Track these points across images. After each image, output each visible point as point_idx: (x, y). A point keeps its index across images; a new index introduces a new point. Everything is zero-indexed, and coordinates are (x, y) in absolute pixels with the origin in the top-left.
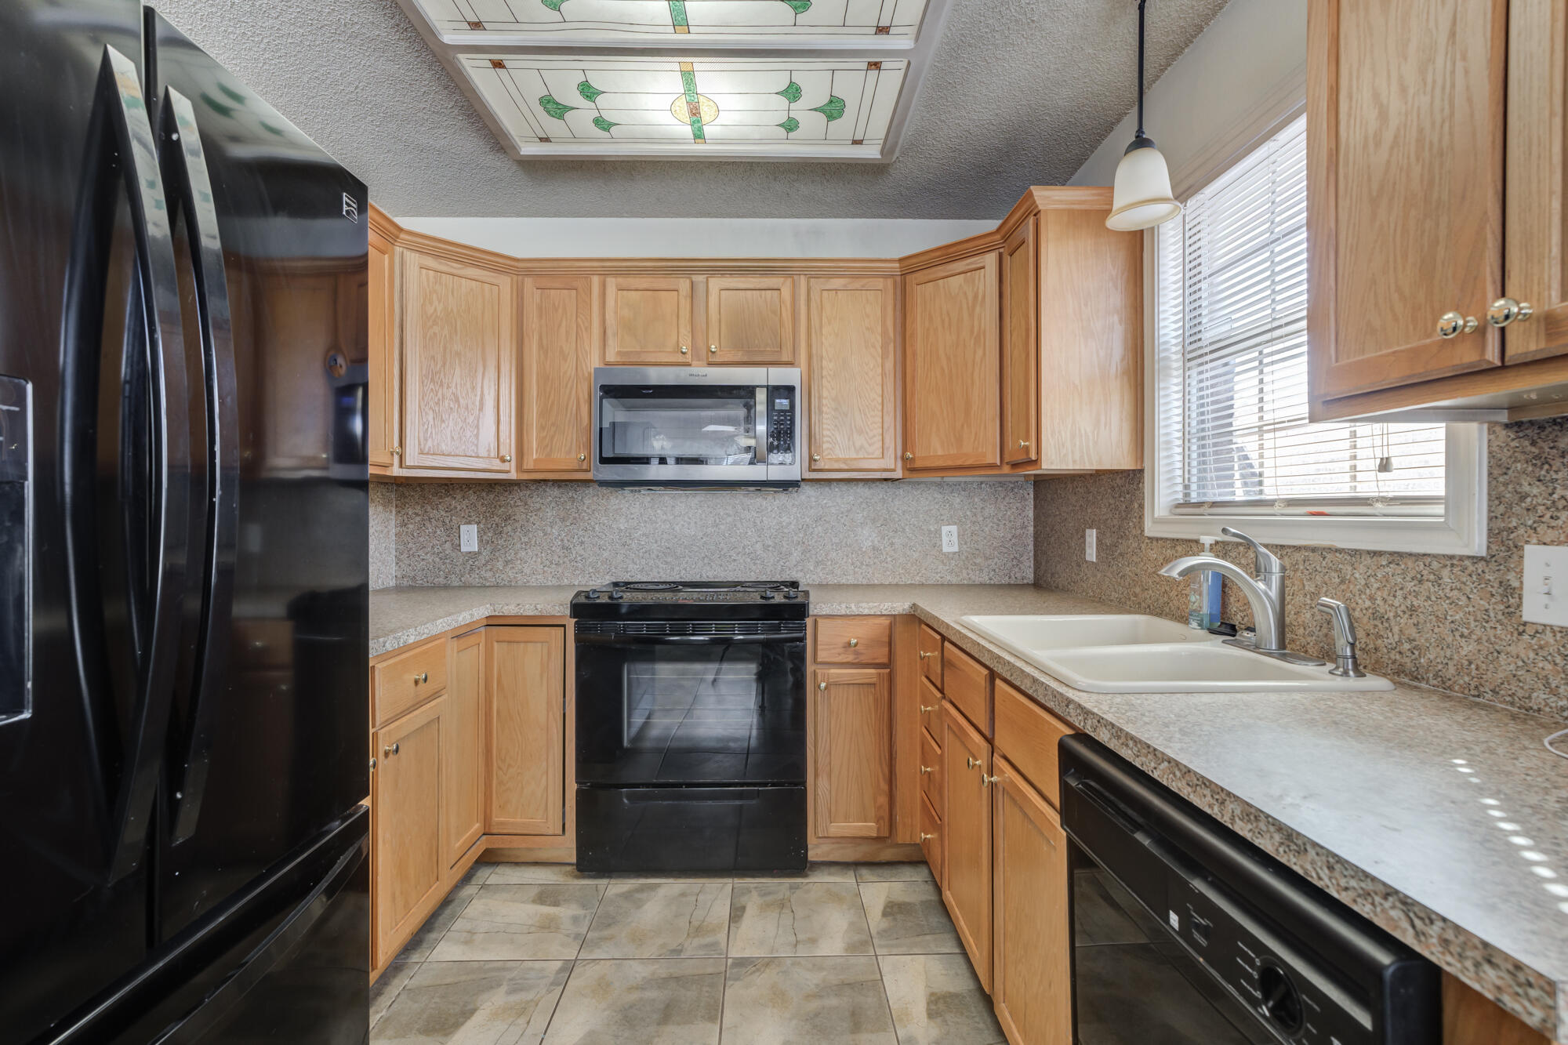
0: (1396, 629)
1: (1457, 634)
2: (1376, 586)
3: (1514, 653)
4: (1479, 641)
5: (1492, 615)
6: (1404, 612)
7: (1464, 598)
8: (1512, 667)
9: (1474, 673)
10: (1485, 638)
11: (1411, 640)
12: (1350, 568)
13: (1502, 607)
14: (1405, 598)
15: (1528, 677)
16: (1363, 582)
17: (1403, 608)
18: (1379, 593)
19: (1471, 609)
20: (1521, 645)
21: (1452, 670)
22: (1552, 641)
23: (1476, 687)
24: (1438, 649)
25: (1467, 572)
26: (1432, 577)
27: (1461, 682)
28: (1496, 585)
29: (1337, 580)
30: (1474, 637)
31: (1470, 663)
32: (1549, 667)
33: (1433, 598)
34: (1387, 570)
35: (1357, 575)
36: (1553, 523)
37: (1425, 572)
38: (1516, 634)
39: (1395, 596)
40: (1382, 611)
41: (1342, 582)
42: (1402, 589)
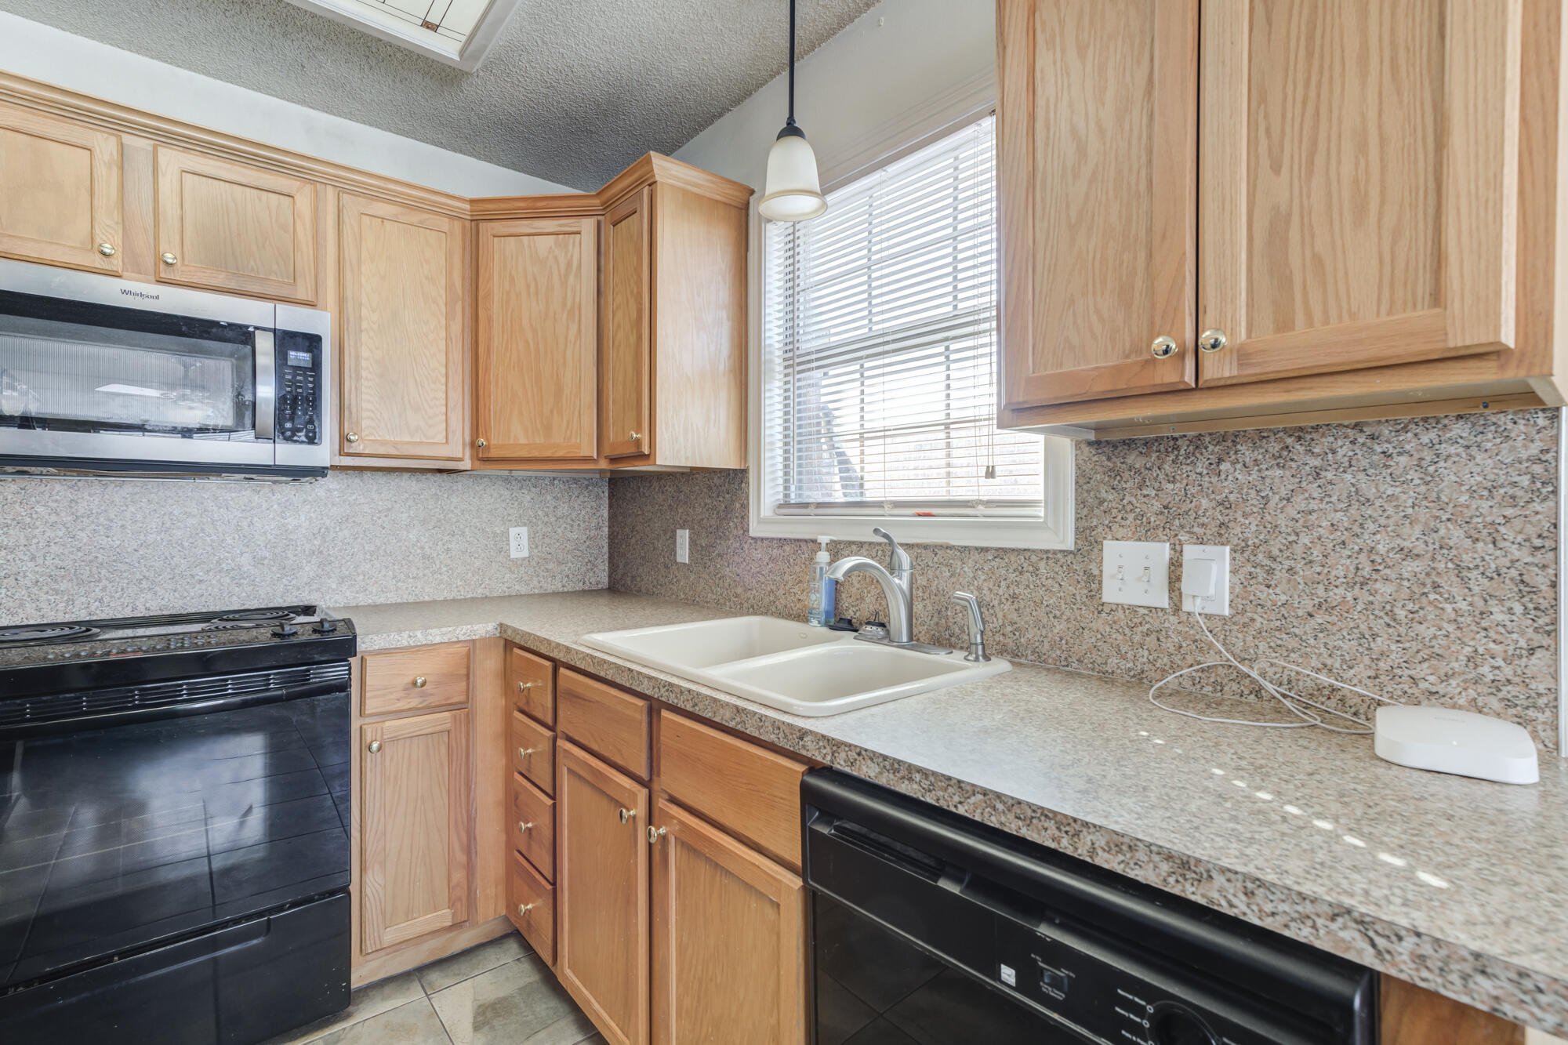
0: (1000, 615)
1: (1051, 616)
2: (983, 577)
3: (1095, 629)
4: (1068, 620)
5: (1078, 598)
6: (1007, 600)
7: (1057, 586)
8: (1094, 640)
9: (1064, 647)
10: (1072, 618)
11: (1012, 623)
12: (960, 563)
13: (1086, 592)
14: (1008, 587)
15: (1105, 647)
16: (971, 575)
17: (1006, 596)
18: (986, 584)
19: (1062, 594)
20: (1100, 622)
21: (1047, 645)
22: (1123, 617)
23: (1066, 659)
24: (1035, 630)
25: (1060, 563)
26: (1031, 569)
27: (1054, 655)
28: (1082, 574)
29: (948, 574)
30: (1065, 617)
31: (1061, 639)
32: (1121, 637)
33: (1032, 587)
34: (993, 563)
35: (966, 569)
36: (1124, 523)
37: (1025, 565)
38: (1096, 613)
39: (999, 586)
40: (988, 599)
41: (952, 576)
42: (1005, 579)
